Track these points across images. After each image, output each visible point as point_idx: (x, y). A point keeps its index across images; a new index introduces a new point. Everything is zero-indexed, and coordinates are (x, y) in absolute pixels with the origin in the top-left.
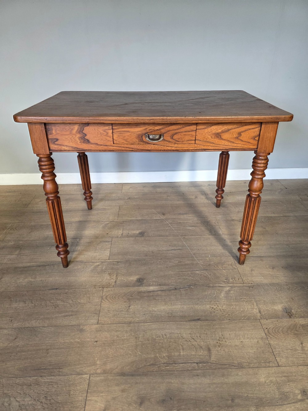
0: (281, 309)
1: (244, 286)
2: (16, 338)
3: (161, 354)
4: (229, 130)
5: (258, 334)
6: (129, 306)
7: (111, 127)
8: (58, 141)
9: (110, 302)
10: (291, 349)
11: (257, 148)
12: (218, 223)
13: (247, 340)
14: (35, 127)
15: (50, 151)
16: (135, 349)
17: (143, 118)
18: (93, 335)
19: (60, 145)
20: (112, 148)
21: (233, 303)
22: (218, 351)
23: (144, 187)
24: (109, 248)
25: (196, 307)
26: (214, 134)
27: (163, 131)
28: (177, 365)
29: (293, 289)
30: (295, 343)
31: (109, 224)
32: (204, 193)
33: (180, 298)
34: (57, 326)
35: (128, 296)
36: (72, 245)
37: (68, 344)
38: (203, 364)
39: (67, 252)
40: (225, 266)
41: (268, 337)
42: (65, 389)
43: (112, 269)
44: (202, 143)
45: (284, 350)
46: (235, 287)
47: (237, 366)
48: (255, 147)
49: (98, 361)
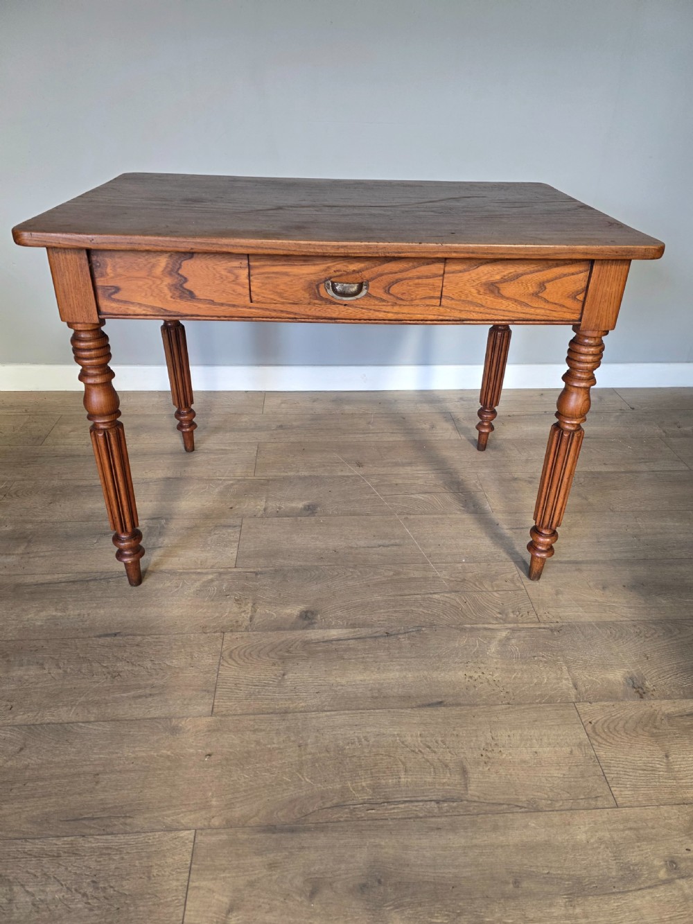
0: (621, 680)
1: (540, 628)
2: (21, 749)
3: (355, 783)
4: (518, 276)
5: (572, 736)
6: (284, 675)
7: (247, 262)
8: (121, 292)
9: (239, 664)
10: (644, 768)
11: (580, 320)
12: (481, 485)
13: (548, 749)
14: (65, 258)
15: (100, 317)
16: (298, 771)
17: (321, 243)
18: (201, 740)
19: (125, 302)
20: (246, 312)
21: (516, 667)
22: (482, 773)
23: (314, 402)
24: (235, 542)
25: (435, 674)
26: (485, 284)
27: (367, 275)
28: (393, 806)
29: (647, 635)
30: (653, 755)
31: (235, 486)
32: (450, 418)
33: (397, 655)
34: (118, 721)
35: (280, 650)
36: (150, 534)
37: (143, 761)
38: (451, 804)
39: (139, 551)
40: (497, 582)
41: (594, 742)
42: (140, 863)
43: (244, 589)
44: (456, 304)
45: (628, 770)
46: (520, 630)
47: (525, 808)
48: (577, 316)
49: (214, 799)
